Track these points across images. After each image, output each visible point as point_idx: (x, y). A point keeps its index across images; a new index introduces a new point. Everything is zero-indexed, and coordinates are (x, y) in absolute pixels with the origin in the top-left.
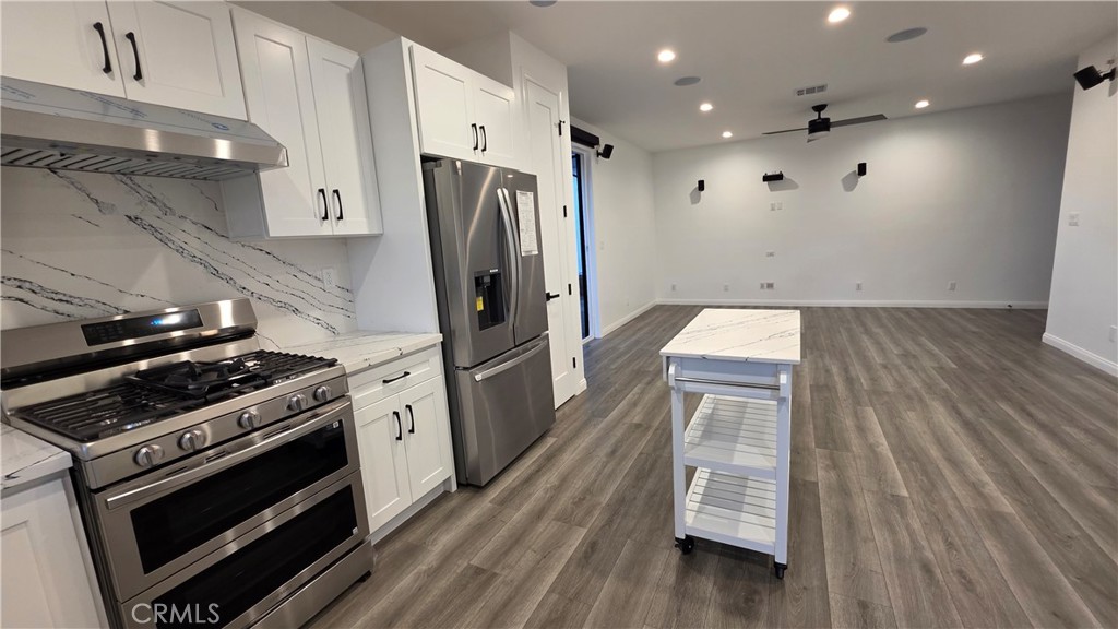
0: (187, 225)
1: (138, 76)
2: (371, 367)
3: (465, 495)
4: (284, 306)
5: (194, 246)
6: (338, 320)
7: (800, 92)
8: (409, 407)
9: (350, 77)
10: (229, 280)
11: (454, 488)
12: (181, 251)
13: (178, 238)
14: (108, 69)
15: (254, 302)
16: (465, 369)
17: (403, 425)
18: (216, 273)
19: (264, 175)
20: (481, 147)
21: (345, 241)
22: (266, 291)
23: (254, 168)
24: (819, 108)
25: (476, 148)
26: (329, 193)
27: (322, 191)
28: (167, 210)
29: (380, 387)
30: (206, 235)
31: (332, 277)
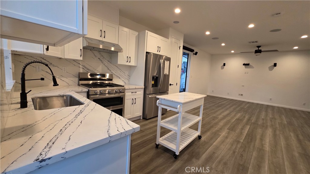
0: (106, 60)
1: (104, 37)
2: (130, 89)
3: (143, 120)
4: (118, 77)
5: (106, 64)
6: (127, 81)
7: (250, 42)
8: (135, 99)
9: (136, 37)
10: (110, 71)
11: (142, 118)
12: (104, 64)
13: (104, 62)
14: (101, 36)
15: (113, 75)
16: (148, 94)
17: (134, 102)
18: (108, 69)
19: (119, 53)
20: (159, 51)
21: (130, 66)
22: (115, 74)
23: (118, 52)
24: (259, 47)
25: (158, 51)
26: (129, 57)
27: (127, 57)
28: (104, 58)
29: (131, 93)
30: (108, 62)
31: (127, 73)
